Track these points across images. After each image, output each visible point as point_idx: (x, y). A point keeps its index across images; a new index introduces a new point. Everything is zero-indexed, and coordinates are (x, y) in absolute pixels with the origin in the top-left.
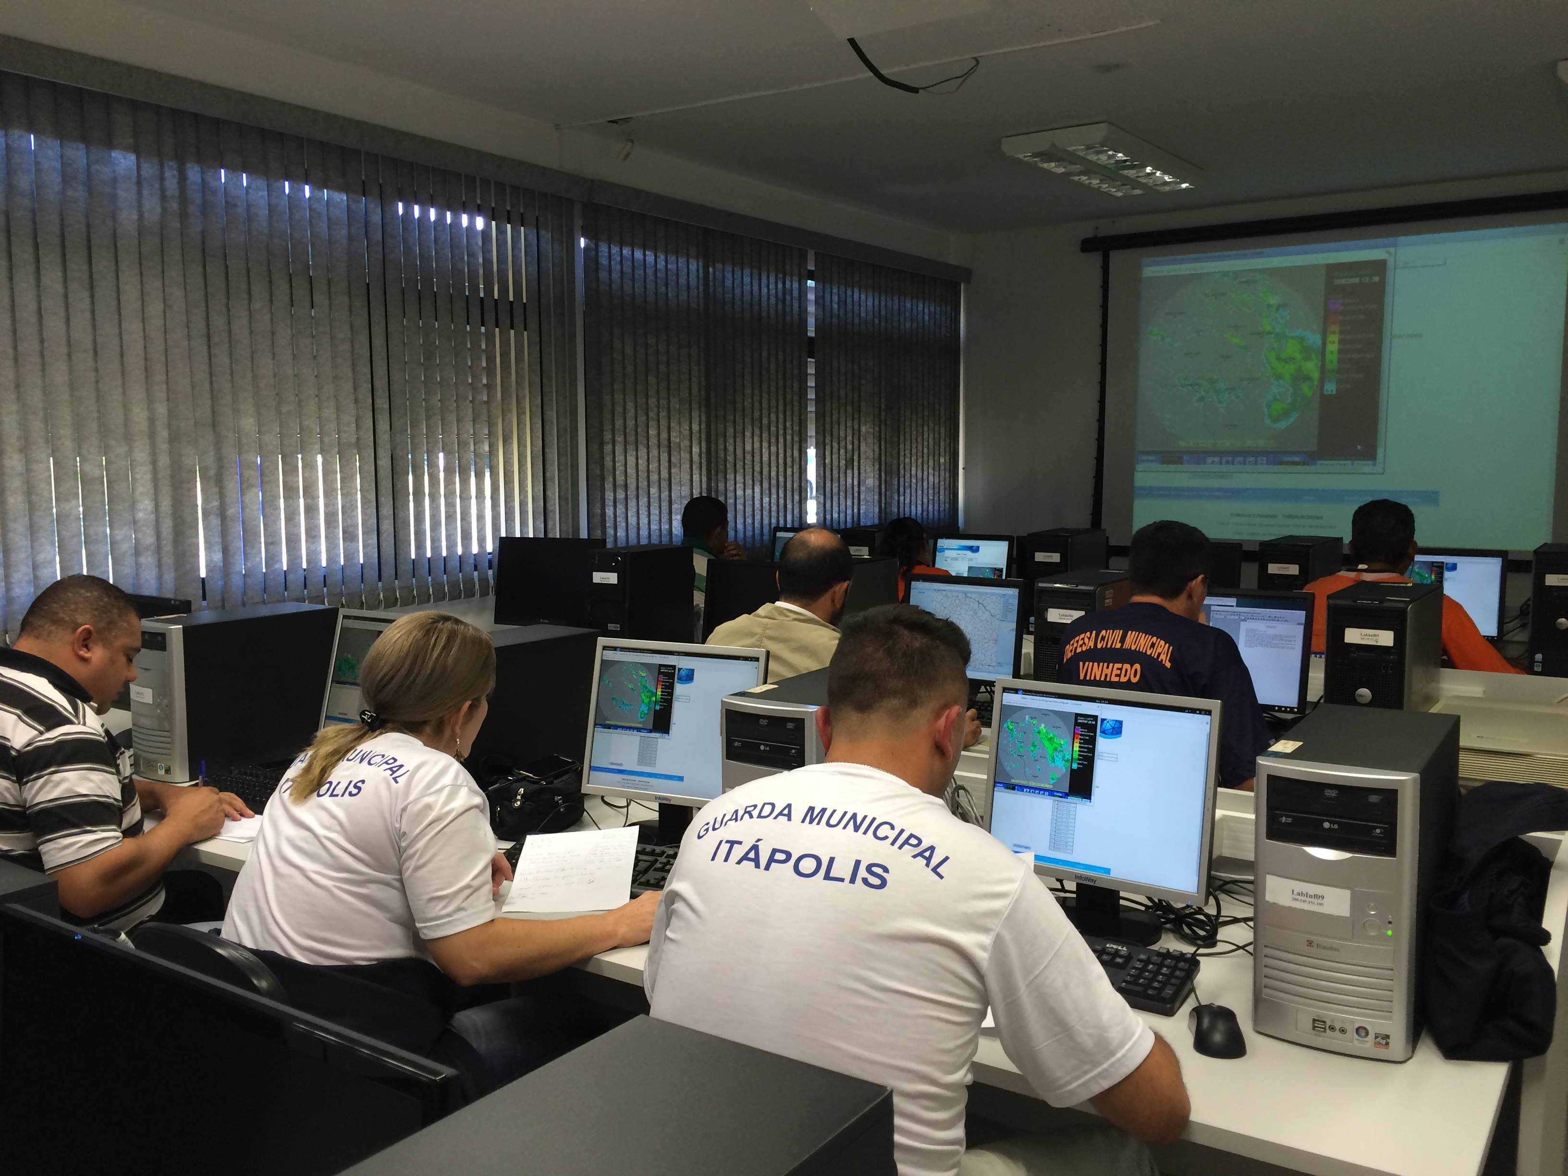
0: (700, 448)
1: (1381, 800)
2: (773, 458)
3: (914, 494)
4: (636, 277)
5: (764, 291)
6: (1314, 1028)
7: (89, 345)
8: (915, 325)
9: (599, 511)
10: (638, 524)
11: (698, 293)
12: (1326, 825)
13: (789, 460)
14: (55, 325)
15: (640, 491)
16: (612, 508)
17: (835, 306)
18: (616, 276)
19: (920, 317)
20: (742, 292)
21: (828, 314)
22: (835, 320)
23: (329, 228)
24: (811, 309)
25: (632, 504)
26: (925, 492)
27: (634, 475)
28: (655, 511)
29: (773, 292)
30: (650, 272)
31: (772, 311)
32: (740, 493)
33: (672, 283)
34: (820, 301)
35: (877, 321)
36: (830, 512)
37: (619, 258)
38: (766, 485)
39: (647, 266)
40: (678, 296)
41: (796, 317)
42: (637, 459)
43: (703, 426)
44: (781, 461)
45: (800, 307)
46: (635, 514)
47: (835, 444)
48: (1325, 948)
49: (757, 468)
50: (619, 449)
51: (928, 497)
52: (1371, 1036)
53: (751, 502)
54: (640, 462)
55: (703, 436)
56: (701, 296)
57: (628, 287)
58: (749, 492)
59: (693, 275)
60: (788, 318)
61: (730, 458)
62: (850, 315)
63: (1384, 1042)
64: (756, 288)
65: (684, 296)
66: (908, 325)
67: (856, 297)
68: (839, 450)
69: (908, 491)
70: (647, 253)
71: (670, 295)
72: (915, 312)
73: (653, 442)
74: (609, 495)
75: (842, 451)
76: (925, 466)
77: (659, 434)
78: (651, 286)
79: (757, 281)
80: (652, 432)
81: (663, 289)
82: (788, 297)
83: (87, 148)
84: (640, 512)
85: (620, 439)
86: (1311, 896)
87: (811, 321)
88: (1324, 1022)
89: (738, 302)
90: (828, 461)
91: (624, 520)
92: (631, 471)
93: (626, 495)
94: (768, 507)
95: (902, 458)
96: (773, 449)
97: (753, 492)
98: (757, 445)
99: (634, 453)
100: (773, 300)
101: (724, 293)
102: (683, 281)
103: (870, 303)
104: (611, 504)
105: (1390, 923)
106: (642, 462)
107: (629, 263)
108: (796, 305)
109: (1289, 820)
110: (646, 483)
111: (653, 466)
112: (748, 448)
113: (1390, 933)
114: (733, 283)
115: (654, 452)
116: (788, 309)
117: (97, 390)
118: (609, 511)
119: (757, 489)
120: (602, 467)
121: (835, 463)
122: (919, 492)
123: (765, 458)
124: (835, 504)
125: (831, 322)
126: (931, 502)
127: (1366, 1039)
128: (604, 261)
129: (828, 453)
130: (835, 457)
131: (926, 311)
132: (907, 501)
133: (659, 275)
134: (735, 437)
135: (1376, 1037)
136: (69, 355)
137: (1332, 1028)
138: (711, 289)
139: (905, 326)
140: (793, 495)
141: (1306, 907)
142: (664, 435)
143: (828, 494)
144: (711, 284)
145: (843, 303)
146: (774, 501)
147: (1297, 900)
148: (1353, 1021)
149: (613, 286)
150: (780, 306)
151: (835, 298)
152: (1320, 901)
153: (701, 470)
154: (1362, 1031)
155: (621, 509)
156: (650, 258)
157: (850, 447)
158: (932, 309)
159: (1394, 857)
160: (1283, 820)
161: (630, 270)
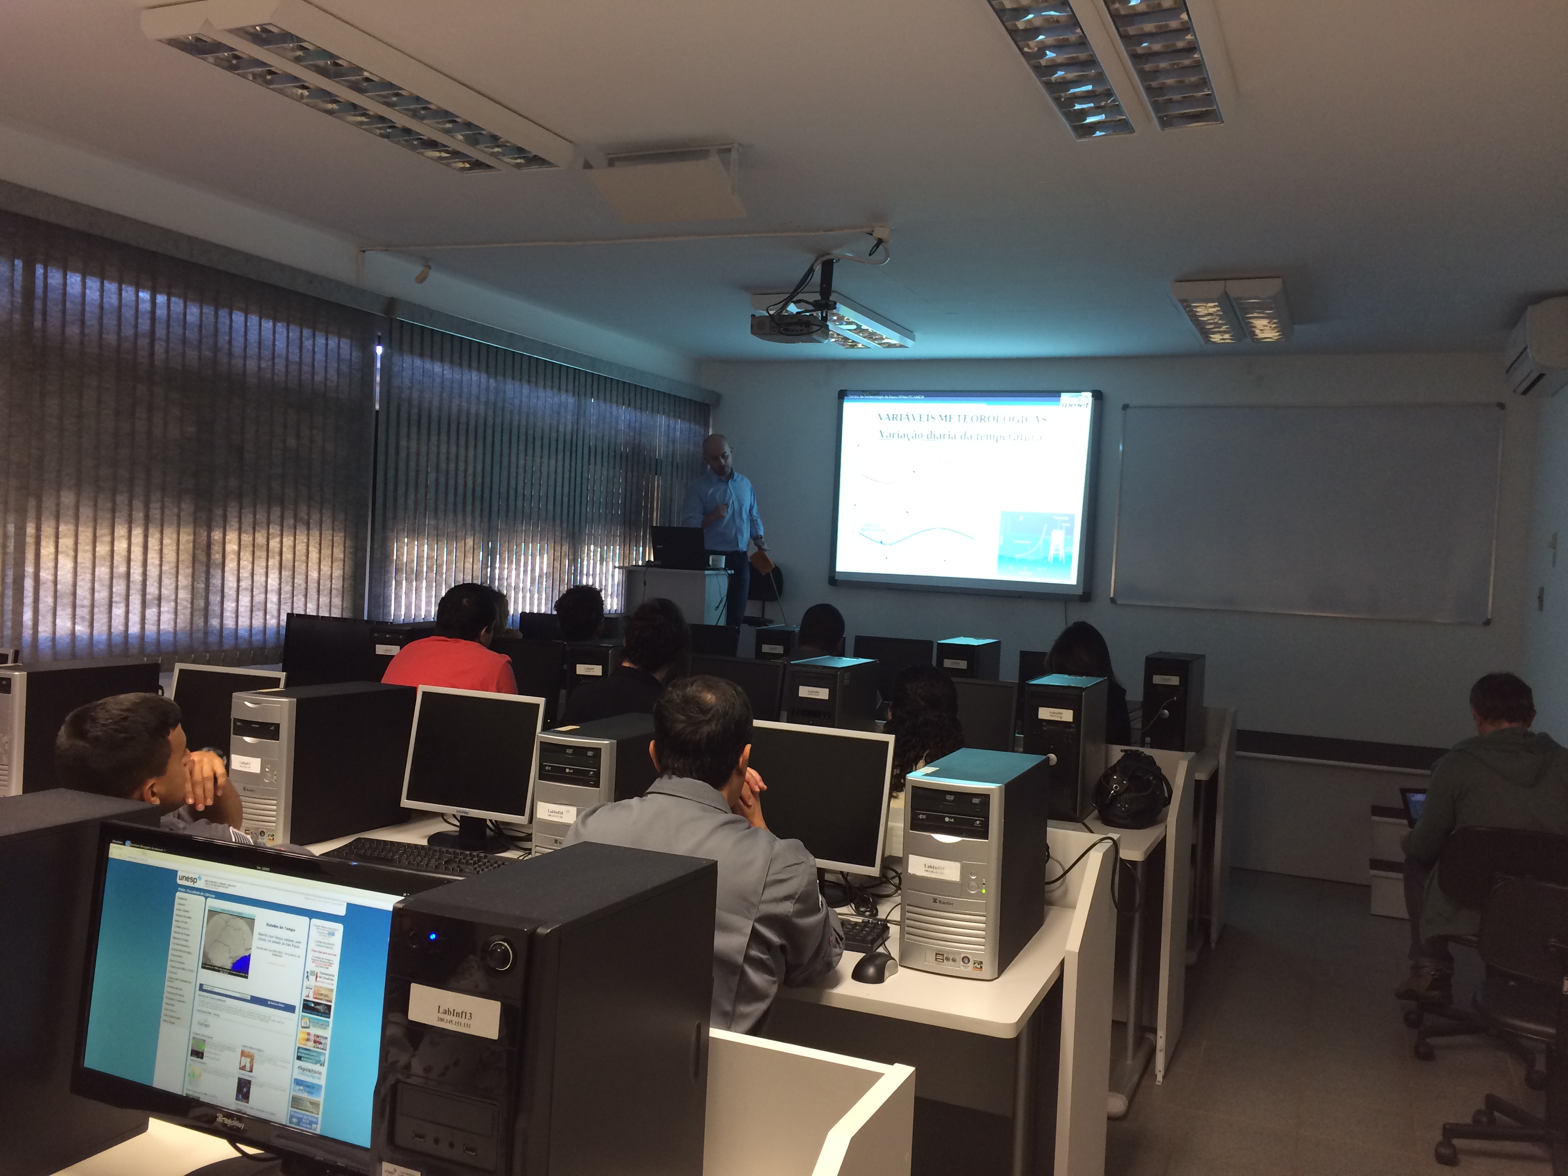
1: (980, 802)
6: (936, 959)
12: (947, 819)
48: (943, 903)
52: (971, 962)
63: (979, 966)
86: (936, 868)
88: (943, 955)
105: (984, 884)
109: (924, 817)
113: (984, 891)
127: (968, 965)
135: (974, 963)
137: (948, 959)
141: (933, 876)
147: (928, 871)
148: (960, 953)
152: (941, 871)
154: (966, 960)
159: (987, 839)
160: (921, 817)
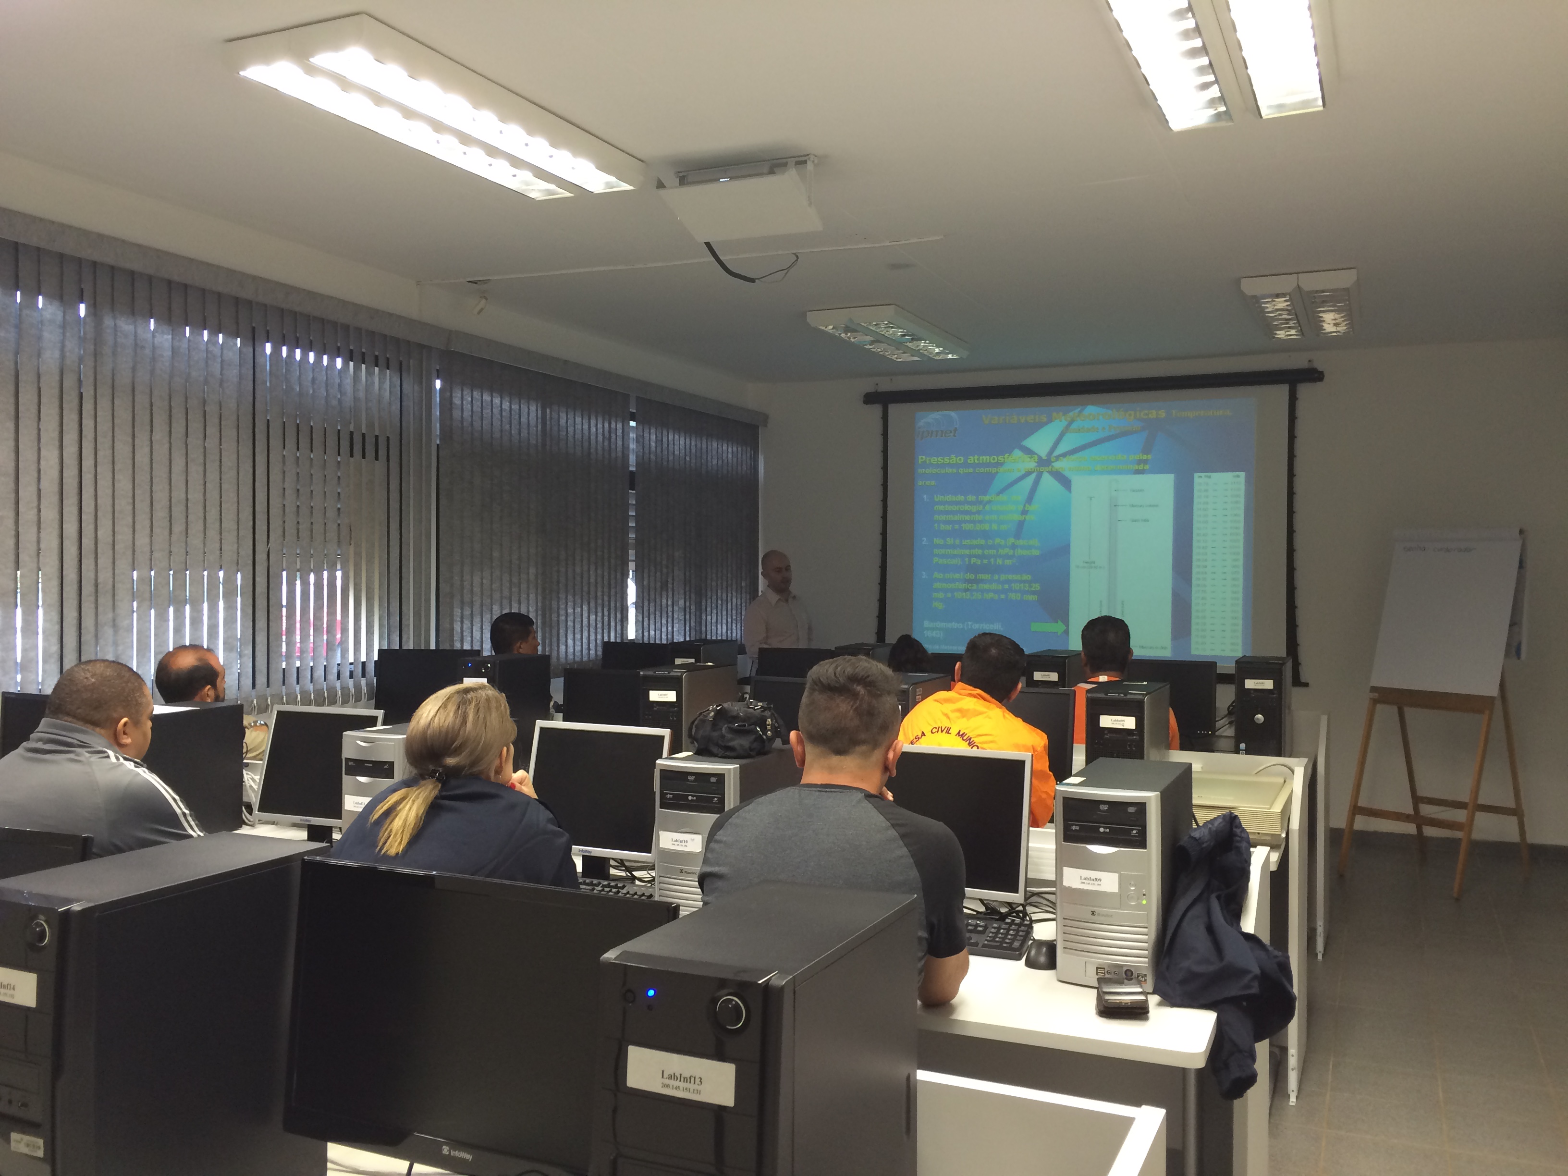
0: (537, 571)
1: (1136, 810)
2: (599, 579)
3: (719, 614)
4: (485, 415)
5: (593, 429)
6: (1097, 973)
8: (720, 462)
9: (448, 626)
10: (482, 638)
11: (537, 431)
12: (1102, 830)
13: (613, 582)
15: (484, 608)
16: (459, 623)
17: (653, 444)
18: (467, 414)
19: (725, 455)
20: (575, 430)
21: (647, 451)
22: (653, 457)
23: (222, 368)
24: (632, 446)
25: (477, 619)
26: (729, 612)
27: (479, 593)
29: (600, 431)
30: (496, 411)
31: (599, 448)
32: (570, 611)
33: (515, 422)
34: (640, 440)
35: (688, 459)
36: (647, 630)
37: (470, 399)
38: (592, 605)
39: (494, 406)
40: (520, 434)
41: (620, 454)
42: (482, 579)
43: (540, 550)
44: (606, 583)
45: (623, 445)
46: (479, 629)
47: (652, 568)
48: (1103, 915)
49: (585, 589)
51: (732, 617)
52: (1134, 975)
53: (579, 620)
54: (485, 581)
55: (540, 559)
56: (539, 433)
57: (477, 425)
58: (578, 610)
59: (533, 415)
60: (613, 455)
61: (562, 579)
62: (665, 452)
63: (1142, 979)
64: (586, 427)
65: (524, 433)
66: (715, 462)
67: (671, 437)
68: (656, 573)
69: (715, 611)
70: (494, 394)
71: (513, 432)
72: (720, 450)
73: (496, 563)
74: (457, 612)
75: (658, 574)
76: (729, 589)
77: (501, 557)
78: (497, 423)
79: (587, 421)
80: (496, 554)
81: (507, 427)
82: (613, 436)
84: (484, 627)
85: (467, 560)
86: (1093, 880)
87: (632, 459)
88: (1104, 969)
89: (571, 439)
90: (646, 583)
91: (470, 634)
92: (477, 589)
93: (472, 612)
94: (594, 625)
95: (709, 581)
96: (599, 572)
97: (582, 610)
98: (585, 568)
100: (600, 438)
101: (559, 430)
102: (524, 420)
103: (682, 442)
104: (459, 619)
105: (1144, 895)
107: (479, 404)
108: (620, 443)
109: (1078, 828)
110: (489, 601)
112: (578, 570)
113: (1144, 902)
114: (567, 422)
115: (497, 573)
116: (613, 447)
118: (457, 627)
119: (585, 608)
121: (652, 585)
122: (724, 613)
123: (592, 580)
124: (652, 622)
125: (650, 458)
126: (734, 621)
127: (1130, 978)
128: (457, 401)
129: (646, 575)
130: (652, 579)
131: (730, 450)
132: (714, 620)
133: (504, 416)
134: (567, 561)
135: (1137, 976)
138: (548, 427)
139: (712, 462)
140: (616, 614)
141: (1089, 888)
142: (506, 557)
143: (646, 614)
144: (548, 423)
145: (660, 442)
146: (599, 619)
147: (1083, 883)
148: (1122, 966)
149: (465, 424)
150: (606, 443)
151: (653, 437)
152: (1099, 882)
153: (537, 589)
154: (1128, 972)
155: (467, 624)
156: (497, 401)
157: (665, 570)
158: (735, 449)
159: (1146, 849)
160: (1074, 828)
161: (480, 410)
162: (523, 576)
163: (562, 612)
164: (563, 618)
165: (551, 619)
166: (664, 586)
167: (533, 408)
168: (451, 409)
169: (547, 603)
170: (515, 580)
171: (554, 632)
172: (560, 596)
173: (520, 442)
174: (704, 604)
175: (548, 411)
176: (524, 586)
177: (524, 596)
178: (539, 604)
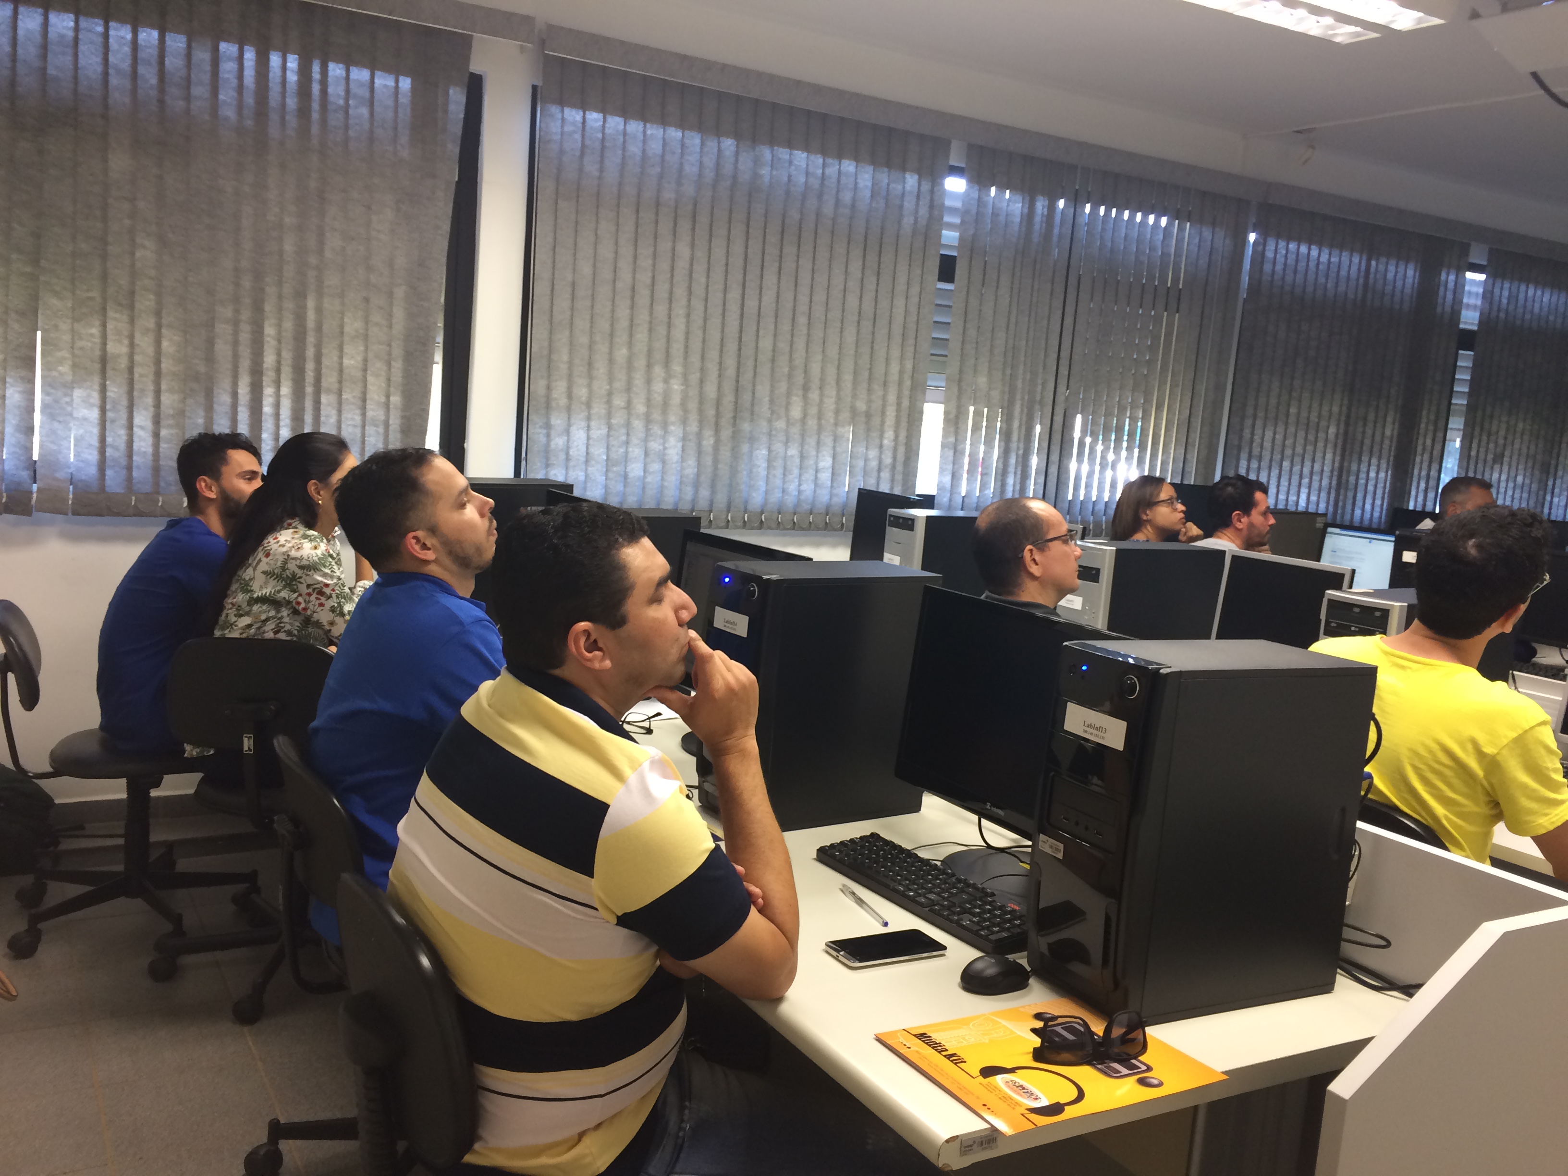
0: (1338, 430)
4: (1299, 268)
7: (871, 316)
11: (1357, 285)
14: (852, 301)
18: (1279, 267)
21: (1495, 308)
22: (1502, 315)
27: (1269, 449)
28: (1284, 483)
30: (1312, 264)
32: (1372, 474)
33: (1333, 275)
34: (1488, 295)
35: (1552, 318)
37: (1284, 252)
40: (1336, 288)
42: (1275, 434)
43: (1344, 409)
47: (1485, 438)
50: (1259, 423)
54: (1277, 436)
55: (1343, 418)
56: (1360, 287)
57: (1289, 278)
59: (1354, 268)
61: (1367, 442)
62: (1521, 310)
67: (1531, 292)
68: (1488, 443)
70: (1313, 247)
71: (1329, 285)
73: (1292, 419)
74: (1243, 464)
75: (1492, 446)
77: (1299, 414)
80: (1293, 410)
81: (1323, 281)
83: (889, 171)
85: (1261, 414)
87: (1469, 316)
89: (1397, 295)
90: (1473, 453)
92: (1267, 444)
93: (1259, 465)
99: (1273, 428)
101: (1385, 284)
102: (1343, 273)
103: (1546, 300)
106: (1279, 437)
107: (1294, 256)
110: (1279, 456)
111: (1289, 442)
114: (1395, 274)
115: (1292, 429)
117: (872, 348)
120: (1241, 438)
121: (1482, 456)
125: (1498, 317)
128: (1270, 254)
129: (1474, 445)
130: (1482, 450)
133: (1321, 267)
134: (1375, 422)
136: (859, 322)
138: (1371, 281)
142: (1304, 414)
144: (1372, 276)
145: (1514, 298)
149: (1275, 277)
151: (1506, 293)
153: (1335, 449)
156: (1314, 252)
157: (1501, 442)
161: (1294, 263)
162: (1322, 435)
163: (1363, 475)
164: (1362, 482)
165: (1348, 481)
166: (1499, 458)
167: (1356, 260)
168: (1262, 263)
169: (1346, 464)
170: (1311, 437)
171: (1350, 495)
172: (1363, 458)
173: (1335, 296)
174: (1550, 483)
175: (1373, 263)
176: (1320, 445)
177: (1319, 455)
178: (1337, 465)
